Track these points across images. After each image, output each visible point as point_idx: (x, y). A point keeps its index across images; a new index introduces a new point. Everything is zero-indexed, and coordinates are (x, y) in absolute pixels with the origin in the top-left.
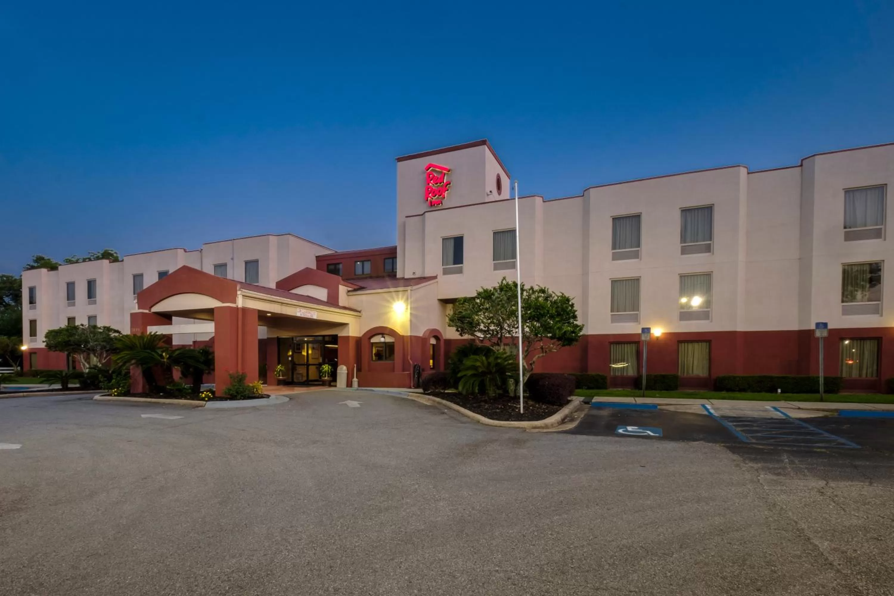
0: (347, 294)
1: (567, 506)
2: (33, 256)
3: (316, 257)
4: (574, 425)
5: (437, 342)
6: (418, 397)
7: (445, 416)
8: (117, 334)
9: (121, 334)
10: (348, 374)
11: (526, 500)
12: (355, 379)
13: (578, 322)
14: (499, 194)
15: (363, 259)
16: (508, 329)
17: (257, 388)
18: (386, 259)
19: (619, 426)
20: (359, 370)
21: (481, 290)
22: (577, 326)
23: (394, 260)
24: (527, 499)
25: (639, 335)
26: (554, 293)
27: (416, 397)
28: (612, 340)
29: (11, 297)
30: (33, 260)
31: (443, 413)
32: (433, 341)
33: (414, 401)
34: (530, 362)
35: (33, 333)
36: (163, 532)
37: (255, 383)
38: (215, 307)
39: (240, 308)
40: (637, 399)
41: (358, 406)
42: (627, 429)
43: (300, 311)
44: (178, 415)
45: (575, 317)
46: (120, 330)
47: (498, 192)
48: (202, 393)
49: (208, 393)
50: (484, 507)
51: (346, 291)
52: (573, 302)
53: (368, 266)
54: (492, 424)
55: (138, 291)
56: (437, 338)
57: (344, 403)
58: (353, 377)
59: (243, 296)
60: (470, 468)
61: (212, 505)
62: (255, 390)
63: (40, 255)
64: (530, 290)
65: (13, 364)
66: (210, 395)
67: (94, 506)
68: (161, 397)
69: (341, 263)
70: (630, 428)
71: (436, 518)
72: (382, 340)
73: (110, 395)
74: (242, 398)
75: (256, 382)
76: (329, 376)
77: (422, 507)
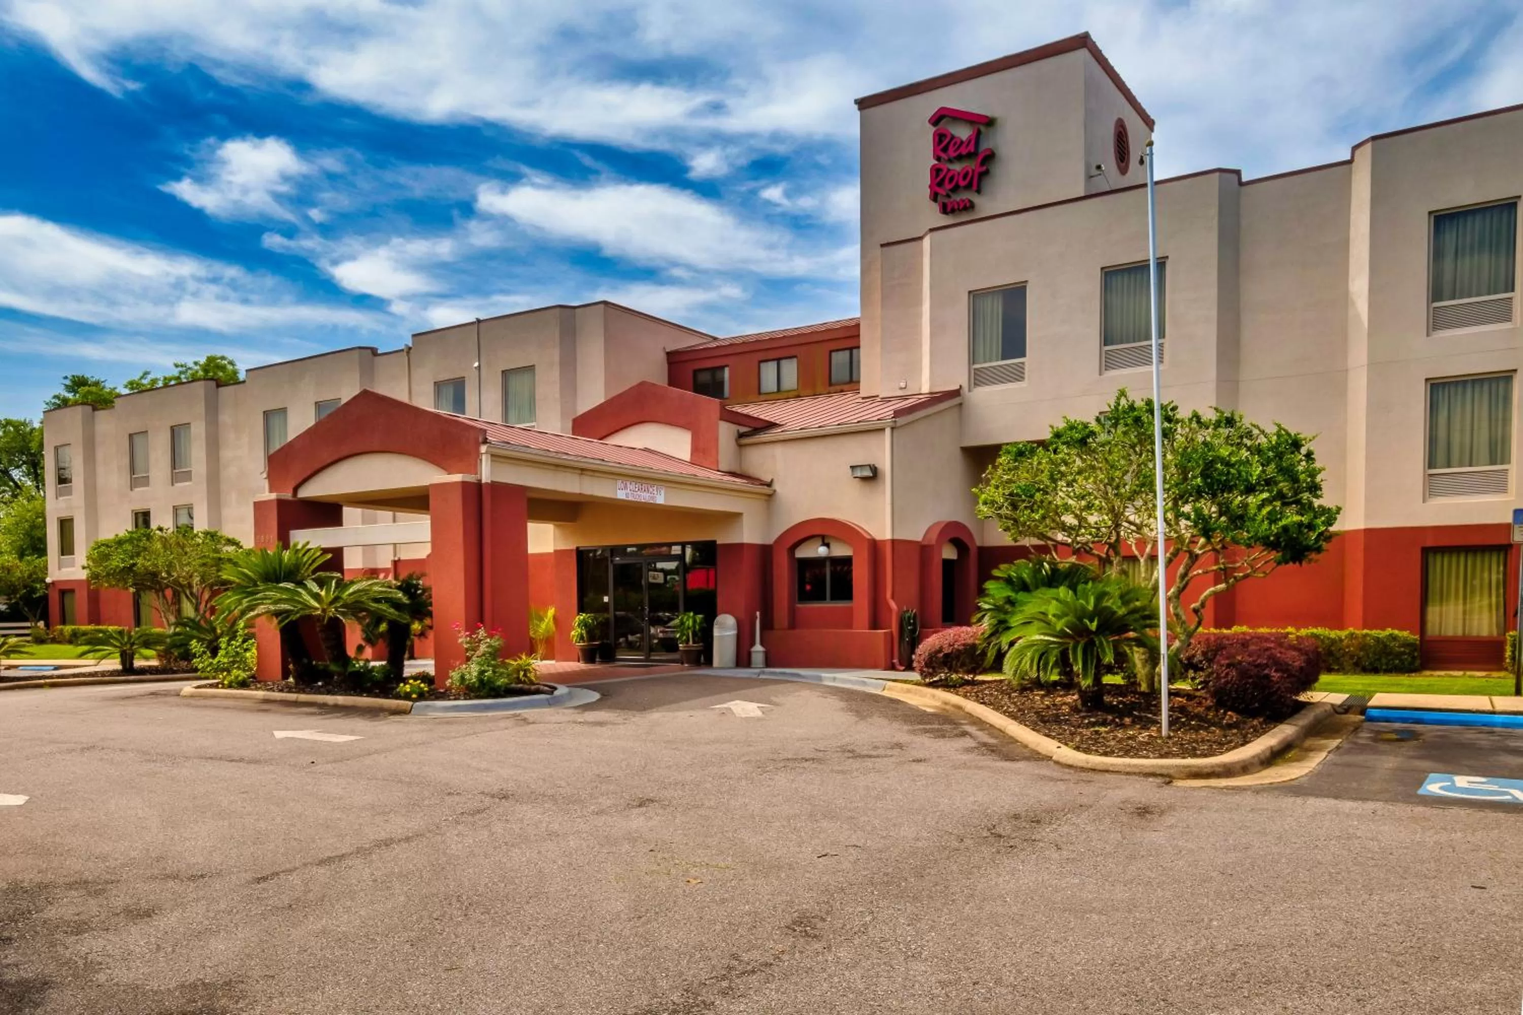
0: (736, 440)
1: (1245, 985)
2: (66, 378)
3: (668, 354)
4: (1306, 771)
5: (960, 554)
6: (908, 691)
7: (968, 742)
8: (231, 549)
9: (241, 547)
10: (739, 637)
11: (1138, 965)
12: (758, 648)
13: (1326, 500)
14: (1123, 170)
15: (777, 354)
16: (1138, 521)
17: (525, 671)
18: (834, 351)
19: (1432, 775)
20: (767, 625)
21: (1061, 425)
22: (1324, 510)
23: (855, 351)
24: (1142, 964)
25: (1506, 528)
26: (1257, 427)
27: (902, 690)
28: (1429, 543)
29: (24, 468)
30: (65, 385)
31: (964, 734)
32: (949, 553)
33: (897, 702)
34: (1193, 606)
35: (66, 548)
36: (283, 1006)
37: (521, 659)
38: (431, 485)
39: (487, 483)
40: (1495, 699)
41: (759, 713)
42: (1453, 782)
43: (626, 488)
44: (352, 733)
45: (1314, 488)
46: (238, 538)
47: (1119, 167)
48: (405, 681)
49: (419, 682)
50: (1026, 980)
51: (736, 434)
52: (1312, 448)
53: (790, 370)
54: (1084, 765)
55: (276, 446)
56: (957, 543)
57: (725, 706)
58: (753, 644)
59: (492, 455)
60: (1007, 878)
61: (394, 946)
62: (522, 673)
63: (79, 373)
64: (1191, 420)
65: (30, 615)
66: (422, 685)
67: (153, 940)
68: (318, 691)
69: (726, 366)
70: (1462, 781)
71: (902, 1001)
72: (822, 551)
73: (215, 686)
74: (493, 693)
75: (524, 657)
76: (696, 639)
77: (872, 973)
